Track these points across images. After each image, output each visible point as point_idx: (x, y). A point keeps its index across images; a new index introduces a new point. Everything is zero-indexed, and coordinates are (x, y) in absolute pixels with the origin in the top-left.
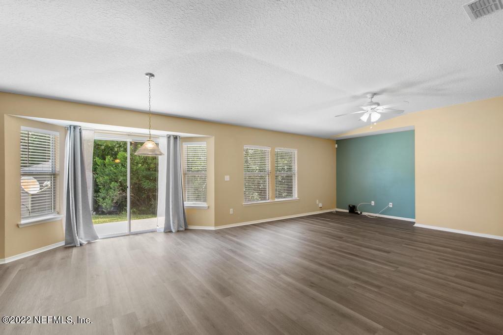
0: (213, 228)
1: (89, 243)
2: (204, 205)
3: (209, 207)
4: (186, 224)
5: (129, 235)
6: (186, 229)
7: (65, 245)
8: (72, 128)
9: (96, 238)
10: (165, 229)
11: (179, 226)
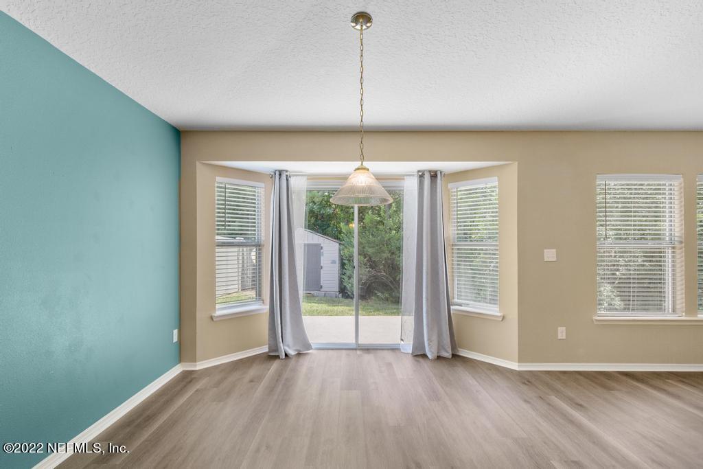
0: (514, 366)
1: (299, 354)
2: (493, 310)
3: (504, 318)
4: (454, 346)
5: (356, 349)
6: (454, 356)
7: (269, 352)
8: (277, 173)
9: (309, 347)
10: (415, 348)
11: (440, 346)
